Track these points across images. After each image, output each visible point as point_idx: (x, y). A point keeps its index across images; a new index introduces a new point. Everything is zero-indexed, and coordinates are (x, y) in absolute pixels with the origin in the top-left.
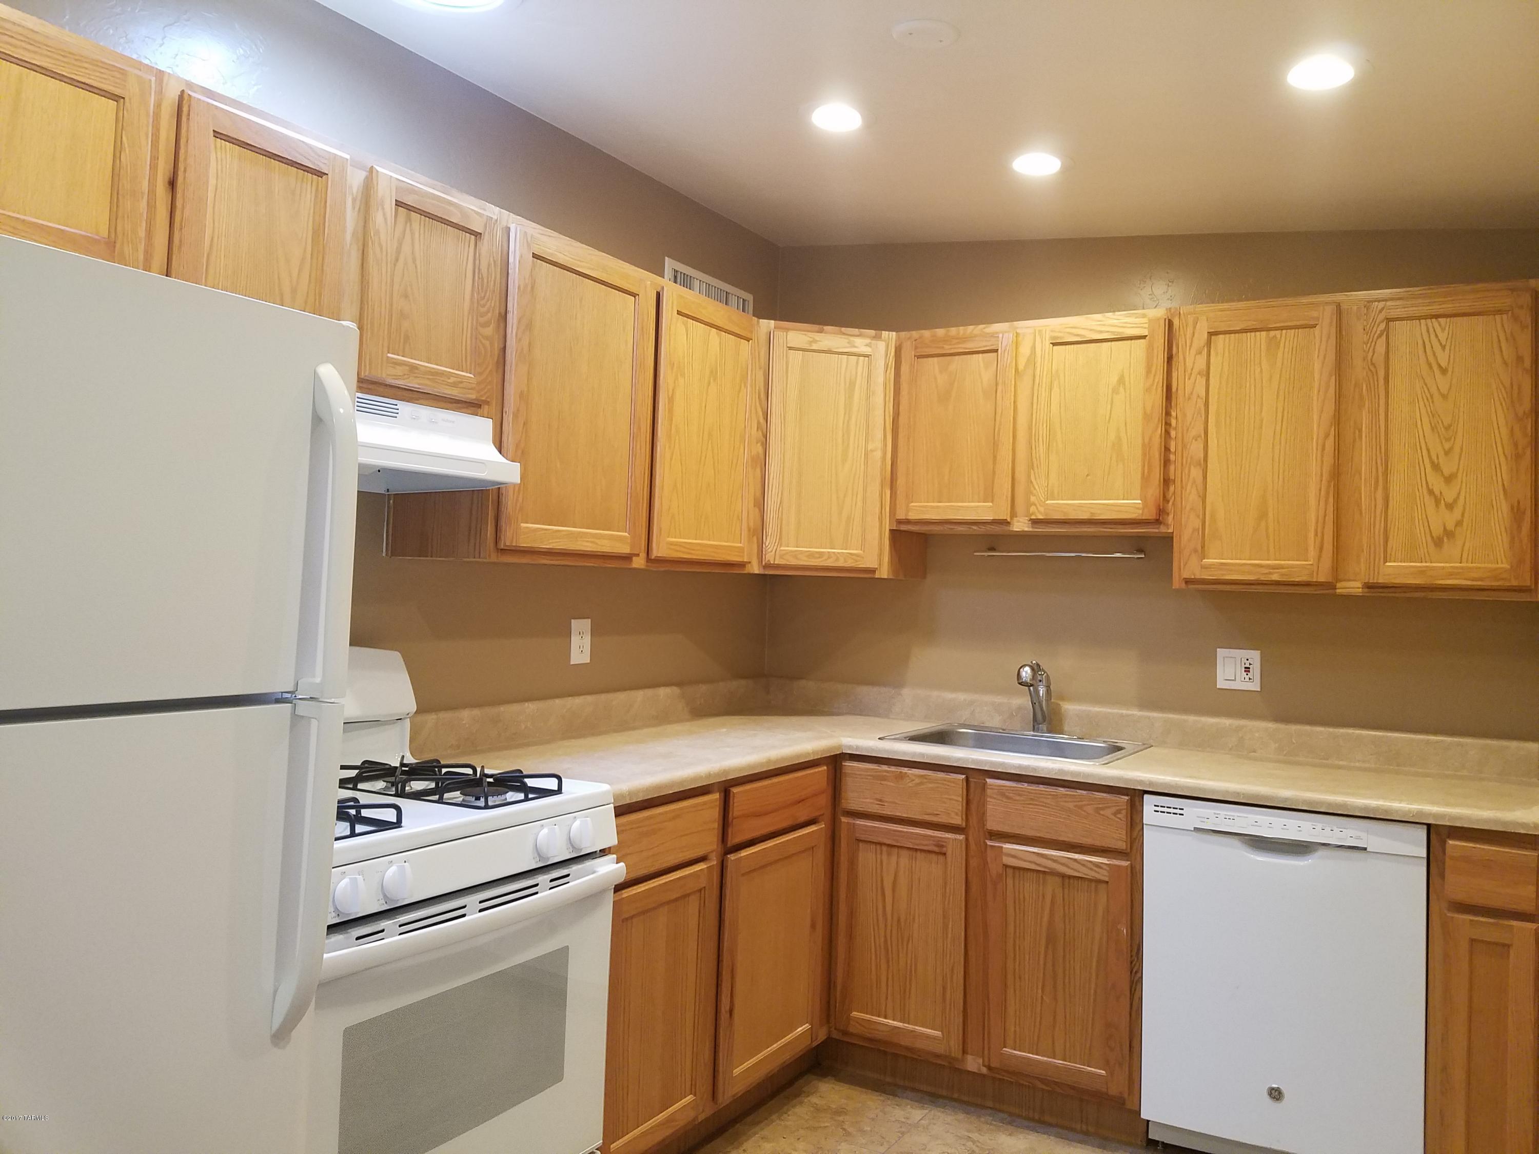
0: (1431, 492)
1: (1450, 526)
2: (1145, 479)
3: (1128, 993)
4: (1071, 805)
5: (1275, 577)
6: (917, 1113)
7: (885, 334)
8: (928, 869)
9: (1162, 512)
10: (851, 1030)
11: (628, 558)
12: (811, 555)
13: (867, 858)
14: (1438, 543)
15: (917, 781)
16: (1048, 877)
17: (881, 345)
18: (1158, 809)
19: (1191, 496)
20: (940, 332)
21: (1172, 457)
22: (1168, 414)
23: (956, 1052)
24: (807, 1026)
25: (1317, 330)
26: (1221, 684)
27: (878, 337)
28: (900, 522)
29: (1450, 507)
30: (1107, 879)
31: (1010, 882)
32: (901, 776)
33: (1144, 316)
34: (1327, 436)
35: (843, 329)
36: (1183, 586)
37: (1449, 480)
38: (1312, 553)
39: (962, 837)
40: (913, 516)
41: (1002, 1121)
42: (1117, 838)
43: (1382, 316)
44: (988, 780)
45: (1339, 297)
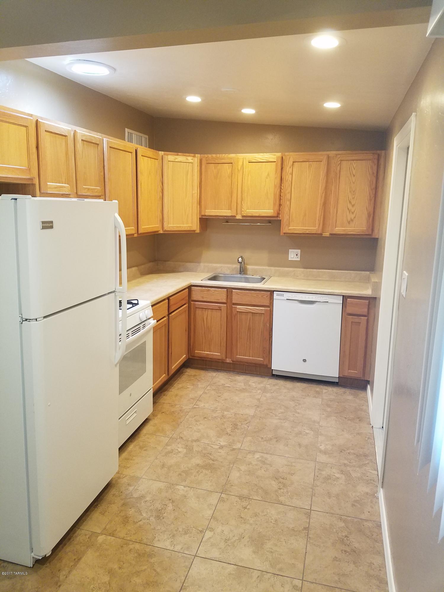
0: (348, 209)
1: (352, 218)
2: (274, 204)
3: (269, 340)
4: (255, 295)
5: (307, 232)
6: (214, 374)
7: (197, 155)
8: (218, 313)
9: (278, 214)
10: (195, 355)
11: (133, 235)
12: (177, 227)
13: (198, 312)
14: (349, 223)
15: (213, 291)
16: (249, 314)
17: (196, 159)
18: (278, 295)
19: (287, 209)
20: (214, 155)
21: (282, 198)
22: (281, 185)
23: (224, 358)
24: (185, 356)
25: (322, 163)
26: (290, 259)
27: (194, 157)
28: (202, 216)
29: (353, 213)
30: (264, 313)
31: (238, 315)
32: (209, 290)
33: (275, 155)
34: (323, 193)
35: (184, 154)
36: (283, 235)
37: (353, 206)
38: (317, 225)
39: (226, 305)
40: (206, 214)
41: (236, 374)
42: (267, 303)
43: (339, 159)
44: (233, 290)
45: (328, 153)
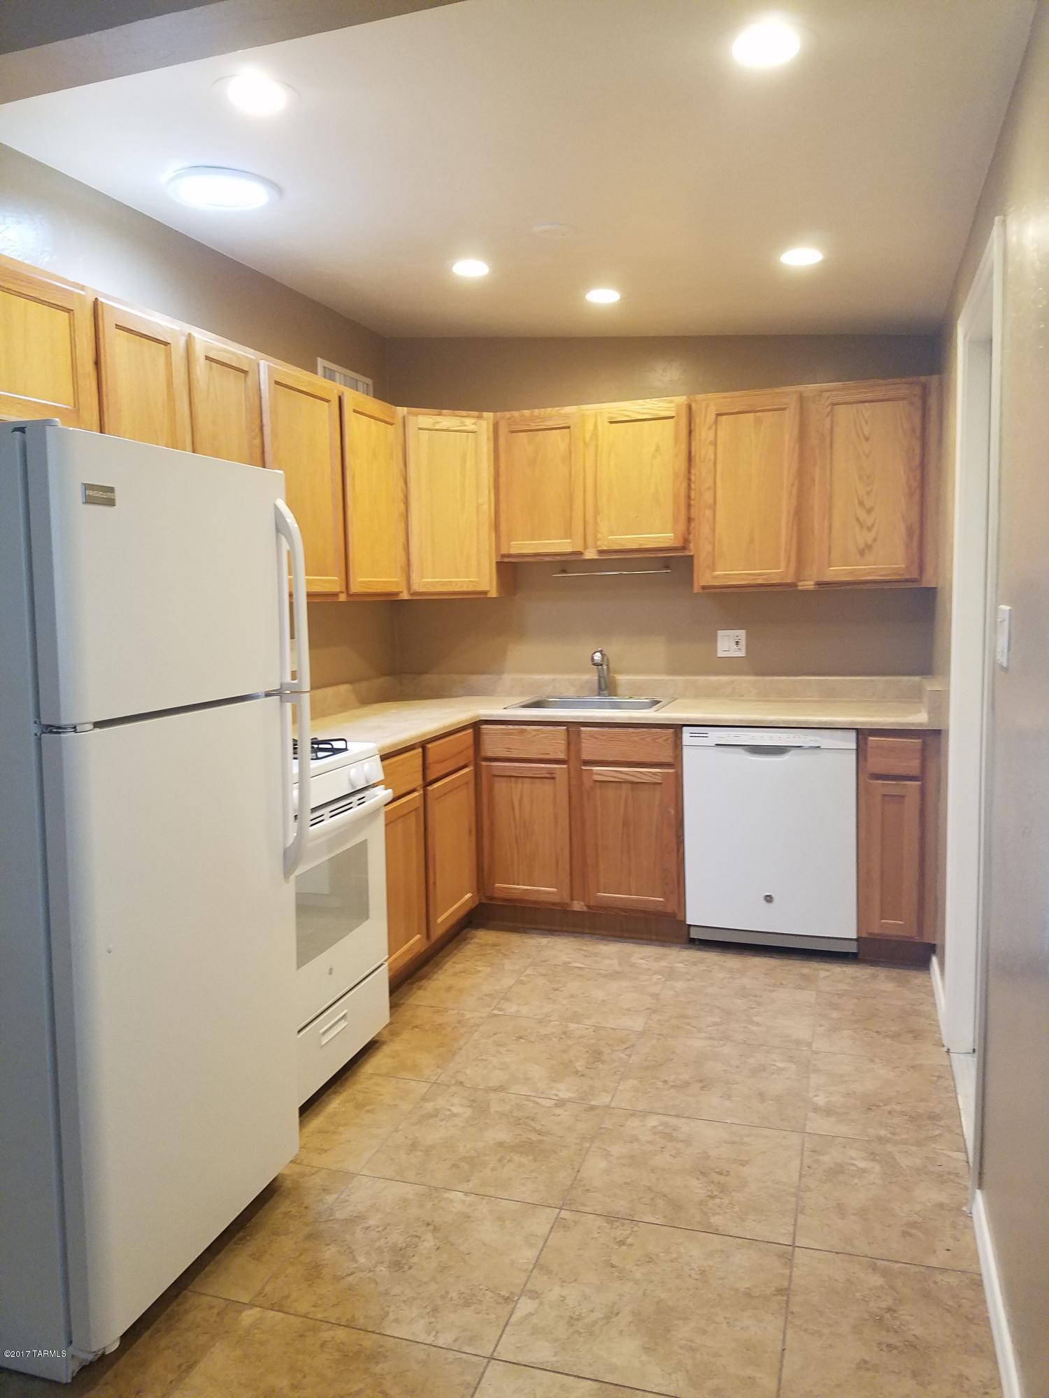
0: (858, 520)
1: (869, 542)
2: (676, 519)
3: (676, 851)
4: (636, 739)
5: (760, 582)
6: (543, 941)
7: (485, 414)
8: (545, 789)
9: (686, 541)
10: (496, 895)
11: (336, 595)
12: (444, 583)
13: (501, 787)
14: (862, 553)
15: (534, 733)
16: (624, 785)
17: (483, 423)
18: (693, 735)
19: (705, 530)
20: (527, 413)
21: (692, 502)
22: (689, 472)
23: (567, 900)
24: (469, 894)
25: (787, 412)
26: (720, 654)
27: (480, 417)
28: (502, 556)
29: (869, 529)
30: (661, 782)
31: (598, 791)
32: (523, 731)
33: (672, 402)
34: (793, 485)
36: (701, 591)
37: (869, 511)
38: (783, 564)
39: (565, 766)
40: (513, 551)
41: (598, 938)
42: (667, 756)
43: (829, 402)
44: (582, 728)
45: (801, 388)
